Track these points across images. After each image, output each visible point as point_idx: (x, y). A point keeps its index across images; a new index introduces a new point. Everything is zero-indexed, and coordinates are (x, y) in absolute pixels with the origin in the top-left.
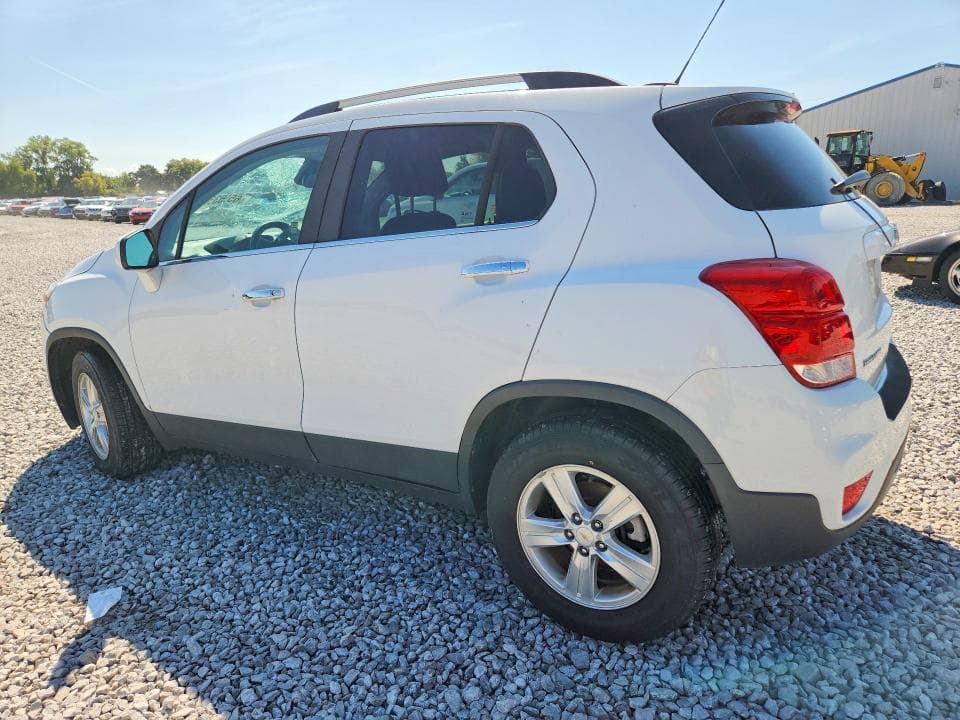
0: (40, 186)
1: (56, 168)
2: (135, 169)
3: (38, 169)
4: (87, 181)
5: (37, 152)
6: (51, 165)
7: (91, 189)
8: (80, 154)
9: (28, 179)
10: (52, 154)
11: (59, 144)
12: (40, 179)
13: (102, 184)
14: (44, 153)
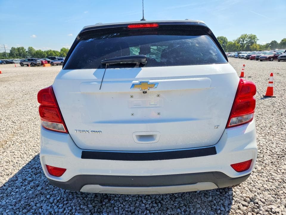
0: (241, 48)
1: (246, 43)
2: (270, 42)
3: (241, 44)
4: (254, 46)
5: (242, 39)
6: (245, 42)
7: (254, 49)
8: (254, 39)
9: (237, 47)
10: (246, 39)
11: (249, 36)
12: (241, 46)
13: (258, 47)
14: (244, 39)
